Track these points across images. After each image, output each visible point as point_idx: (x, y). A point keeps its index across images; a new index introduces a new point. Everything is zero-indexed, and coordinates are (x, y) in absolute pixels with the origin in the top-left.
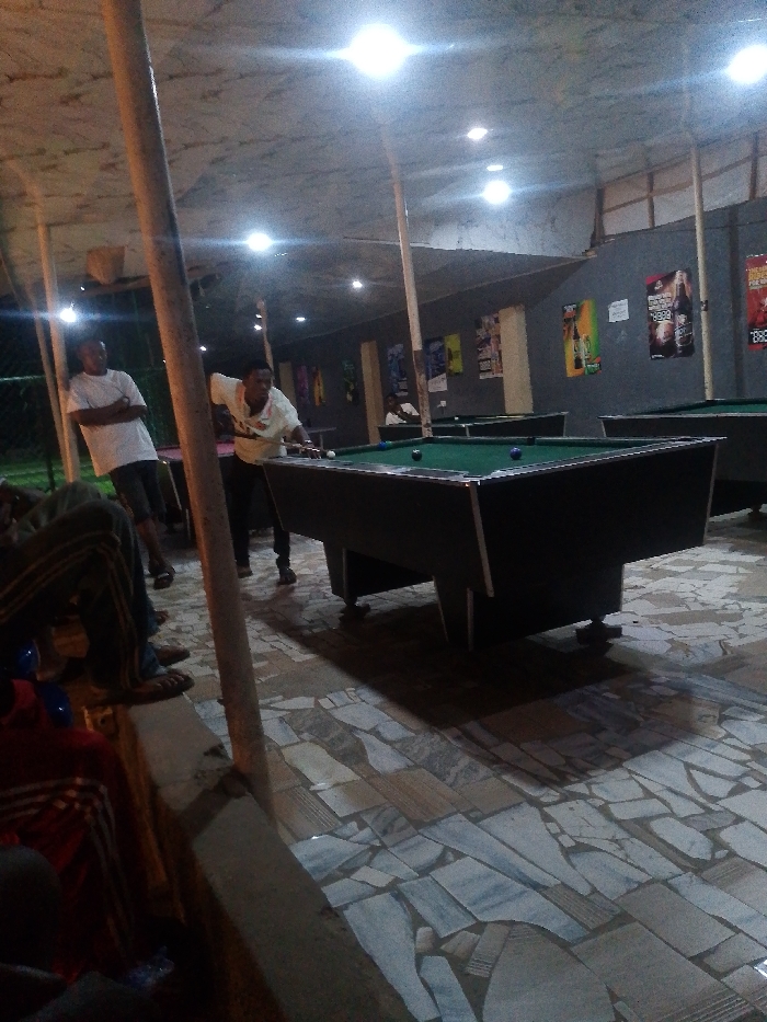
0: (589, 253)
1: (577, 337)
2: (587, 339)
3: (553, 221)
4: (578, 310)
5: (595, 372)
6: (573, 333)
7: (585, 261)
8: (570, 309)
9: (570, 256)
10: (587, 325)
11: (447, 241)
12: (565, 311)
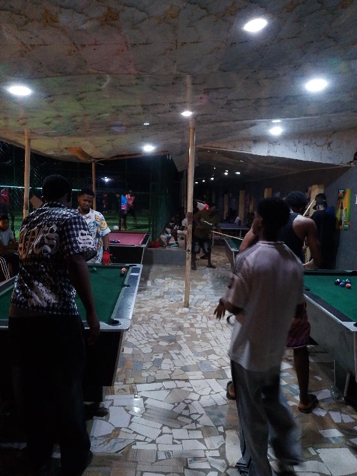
0: (352, 164)
1: (342, 208)
2: (346, 210)
3: (329, 145)
4: (344, 193)
5: (347, 230)
6: (340, 206)
7: (350, 167)
8: (341, 192)
9: (339, 164)
10: (346, 202)
11: (261, 151)
12: (339, 192)
